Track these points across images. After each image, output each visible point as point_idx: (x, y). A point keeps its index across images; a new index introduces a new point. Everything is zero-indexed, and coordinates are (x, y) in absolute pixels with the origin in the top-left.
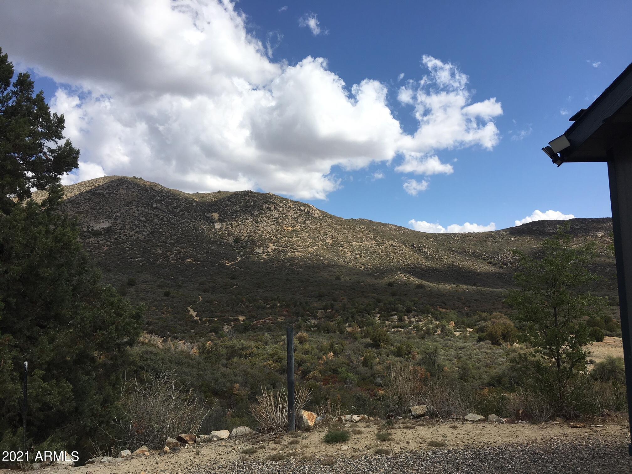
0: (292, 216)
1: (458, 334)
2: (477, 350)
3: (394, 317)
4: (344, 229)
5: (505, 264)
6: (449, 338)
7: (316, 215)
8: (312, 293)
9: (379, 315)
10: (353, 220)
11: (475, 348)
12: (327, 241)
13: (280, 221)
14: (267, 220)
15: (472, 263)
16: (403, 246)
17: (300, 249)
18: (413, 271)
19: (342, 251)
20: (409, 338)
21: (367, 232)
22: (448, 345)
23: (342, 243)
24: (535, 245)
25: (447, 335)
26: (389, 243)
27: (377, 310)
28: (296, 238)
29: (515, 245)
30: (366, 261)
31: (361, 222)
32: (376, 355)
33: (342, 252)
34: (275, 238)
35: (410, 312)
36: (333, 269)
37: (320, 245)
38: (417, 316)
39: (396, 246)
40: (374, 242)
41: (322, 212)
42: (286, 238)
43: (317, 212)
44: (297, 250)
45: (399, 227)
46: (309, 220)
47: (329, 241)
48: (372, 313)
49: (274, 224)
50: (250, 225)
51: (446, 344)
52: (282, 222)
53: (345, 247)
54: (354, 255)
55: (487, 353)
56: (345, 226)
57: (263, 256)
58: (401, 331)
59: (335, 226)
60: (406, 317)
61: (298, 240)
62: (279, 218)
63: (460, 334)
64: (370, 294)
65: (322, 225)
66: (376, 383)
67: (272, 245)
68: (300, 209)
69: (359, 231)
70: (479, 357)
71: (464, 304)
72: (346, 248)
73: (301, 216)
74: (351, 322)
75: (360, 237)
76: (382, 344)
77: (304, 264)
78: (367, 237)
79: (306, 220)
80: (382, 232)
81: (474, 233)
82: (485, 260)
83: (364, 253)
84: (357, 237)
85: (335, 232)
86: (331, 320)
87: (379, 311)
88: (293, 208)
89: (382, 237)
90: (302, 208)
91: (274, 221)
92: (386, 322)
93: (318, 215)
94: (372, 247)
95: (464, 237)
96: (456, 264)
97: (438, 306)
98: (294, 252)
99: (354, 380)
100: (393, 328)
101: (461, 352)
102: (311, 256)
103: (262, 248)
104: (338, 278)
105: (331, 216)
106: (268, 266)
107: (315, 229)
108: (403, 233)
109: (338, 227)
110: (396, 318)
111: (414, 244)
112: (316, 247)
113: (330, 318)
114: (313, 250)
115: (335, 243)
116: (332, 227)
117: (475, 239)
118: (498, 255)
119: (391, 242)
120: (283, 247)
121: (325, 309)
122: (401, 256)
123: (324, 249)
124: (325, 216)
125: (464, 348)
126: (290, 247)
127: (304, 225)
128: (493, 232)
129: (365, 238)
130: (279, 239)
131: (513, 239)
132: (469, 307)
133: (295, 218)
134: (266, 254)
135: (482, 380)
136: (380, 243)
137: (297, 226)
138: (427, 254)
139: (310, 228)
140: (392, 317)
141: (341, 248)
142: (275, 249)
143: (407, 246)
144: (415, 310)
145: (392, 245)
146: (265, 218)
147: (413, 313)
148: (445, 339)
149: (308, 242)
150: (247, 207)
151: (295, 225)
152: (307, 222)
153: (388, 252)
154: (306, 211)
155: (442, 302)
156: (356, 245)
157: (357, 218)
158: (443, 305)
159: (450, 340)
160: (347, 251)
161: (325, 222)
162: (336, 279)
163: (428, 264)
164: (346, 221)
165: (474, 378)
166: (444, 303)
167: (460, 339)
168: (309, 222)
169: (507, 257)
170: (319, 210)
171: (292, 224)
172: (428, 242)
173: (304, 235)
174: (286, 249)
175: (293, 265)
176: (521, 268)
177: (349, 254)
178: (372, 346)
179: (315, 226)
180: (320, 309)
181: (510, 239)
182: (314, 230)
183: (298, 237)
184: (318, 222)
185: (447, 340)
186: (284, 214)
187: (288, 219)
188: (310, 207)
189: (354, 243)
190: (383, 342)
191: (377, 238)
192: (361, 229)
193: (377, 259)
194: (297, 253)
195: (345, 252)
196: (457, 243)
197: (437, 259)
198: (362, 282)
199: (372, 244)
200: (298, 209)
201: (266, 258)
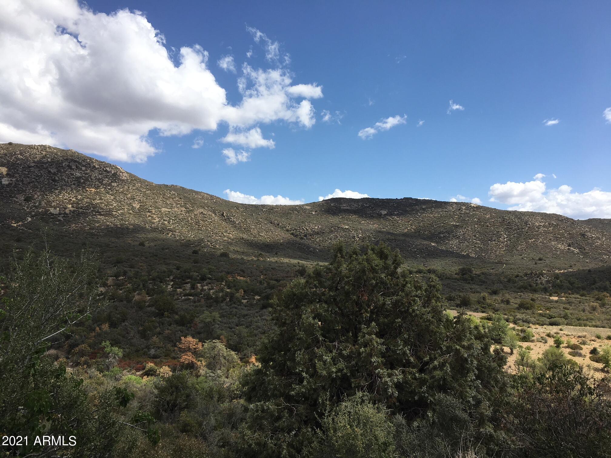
0: (96, 176)
1: (244, 301)
2: (259, 318)
3: (187, 285)
4: (153, 194)
5: (305, 236)
6: (236, 306)
7: (124, 178)
8: (109, 259)
9: (172, 283)
10: (165, 185)
11: (258, 315)
12: (134, 205)
13: (82, 181)
14: (67, 179)
15: (276, 234)
16: (213, 215)
17: (103, 212)
18: (220, 239)
19: (149, 216)
20: (196, 307)
21: (177, 198)
22: (233, 313)
23: (151, 208)
24: (331, 219)
25: (234, 303)
26: (199, 210)
27: (171, 278)
28: (99, 200)
29: (315, 219)
30: (174, 228)
31: (173, 188)
32: (158, 325)
33: (150, 218)
34: (74, 199)
35: (204, 280)
36: (138, 235)
37: (126, 209)
38: (210, 284)
39: (205, 215)
40: (184, 209)
41: (131, 175)
42: (88, 200)
43: (125, 174)
44: (100, 213)
45: (211, 196)
46: (116, 182)
47: (137, 206)
48: (166, 281)
49: (74, 184)
50: (46, 183)
51: (231, 312)
52: (84, 183)
53: (153, 212)
54: (162, 221)
55: (267, 320)
56: (155, 191)
57: (59, 218)
58: (190, 299)
59: (144, 190)
60: (199, 285)
61: (101, 203)
62: (80, 177)
63: (247, 301)
64: (171, 262)
65: (130, 188)
66: (150, 354)
67: (71, 206)
68: (106, 170)
69: (169, 197)
70: (259, 324)
71: (261, 272)
72: (154, 214)
73: (107, 177)
74: (141, 290)
75: (170, 203)
76: (166, 313)
77: (106, 229)
78: (177, 204)
79: (112, 182)
80: (193, 200)
81: (281, 206)
82: (288, 231)
83: (173, 220)
84: (167, 204)
85: (144, 196)
86: (121, 288)
87: (174, 278)
88: (98, 168)
89: (193, 204)
90: (108, 169)
91: (75, 181)
92: (178, 290)
93: (126, 178)
94: (181, 214)
95: (271, 209)
96: (261, 234)
97: (237, 274)
98: (95, 215)
99: (117, 355)
100: (184, 296)
101: (243, 319)
102: (115, 220)
103: (58, 209)
104: (142, 244)
105: (140, 179)
106: (64, 228)
107: (122, 192)
108: (215, 202)
109: (147, 192)
110: (189, 286)
111: (223, 213)
112: (121, 211)
113: (119, 286)
114: (118, 214)
115: (143, 208)
116: (141, 191)
117: (281, 211)
118: (300, 227)
119: (202, 210)
120: (84, 209)
121: (117, 276)
122: (210, 224)
123: (130, 213)
124: (134, 179)
125: (247, 315)
126: (92, 209)
127: (109, 188)
128: (297, 206)
129: (174, 205)
130: (79, 200)
131: (314, 213)
132: (265, 275)
133: (99, 179)
134: (63, 215)
135: (255, 347)
136: (190, 211)
137: (101, 187)
138: (236, 223)
139: (116, 190)
140: (186, 285)
141: (149, 214)
142: (74, 211)
143: (217, 215)
144: (210, 279)
145: (202, 213)
146: (64, 177)
147: (208, 281)
148: (231, 307)
149: (112, 205)
150: (43, 163)
151: (99, 186)
152: (113, 184)
153: (198, 219)
154: (113, 173)
155: (241, 270)
156: (165, 211)
157: (169, 184)
158: (242, 273)
159: (236, 308)
160: (155, 216)
161: (134, 186)
162: (140, 245)
163: (235, 233)
164: (156, 186)
165: (248, 346)
166: (243, 271)
167: (245, 306)
168: (115, 184)
169: (307, 230)
170: (127, 173)
171: (96, 185)
172: (237, 212)
173: (108, 198)
174: (87, 211)
175: (93, 229)
176: (318, 239)
177: (157, 220)
178: (156, 315)
179: (122, 190)
180: (111, 276)
181: (312, 213)
182: (120, 193)
183: (102, 200)
184: (125, 185)
185: (233, 307)
186: (86, 174)
187: (91, 179)
188: (118, 168)
189: (163, 209)
190: (168, 311)
191: (188, 205)
192: (172, 195)
193: (186, 226)
194: (99, 217)
195: (152, 217)
196: (265, 214)
197: (245, 229)
198: (166, 249)
199: (182, 211)
200: (103, 170)
201: (62, 219)
